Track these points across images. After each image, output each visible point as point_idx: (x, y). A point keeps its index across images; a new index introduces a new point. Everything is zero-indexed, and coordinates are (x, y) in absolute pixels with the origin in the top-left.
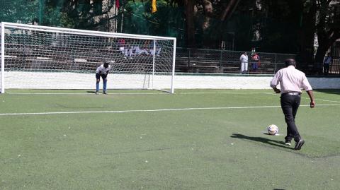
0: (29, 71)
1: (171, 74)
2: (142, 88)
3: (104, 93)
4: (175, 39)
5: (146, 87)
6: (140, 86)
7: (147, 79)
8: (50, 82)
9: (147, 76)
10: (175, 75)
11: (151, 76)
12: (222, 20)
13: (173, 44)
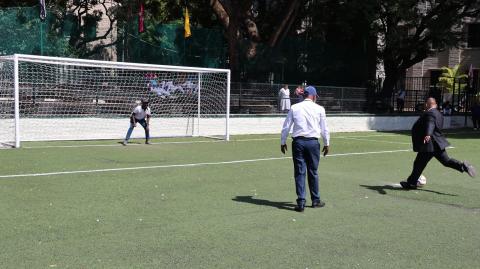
0: (43, 117)
1: (226, 117)
2: (184, 135)
3: (147, 143)
4: (229, 71)
5: (189, 134)
6: (182, 133)
7: (190, 124)
8: (69, 132)
9: (191, 119)
10: (231, 117)
11: (196, 119)
12: (273, 45)
13: (226, 77)
